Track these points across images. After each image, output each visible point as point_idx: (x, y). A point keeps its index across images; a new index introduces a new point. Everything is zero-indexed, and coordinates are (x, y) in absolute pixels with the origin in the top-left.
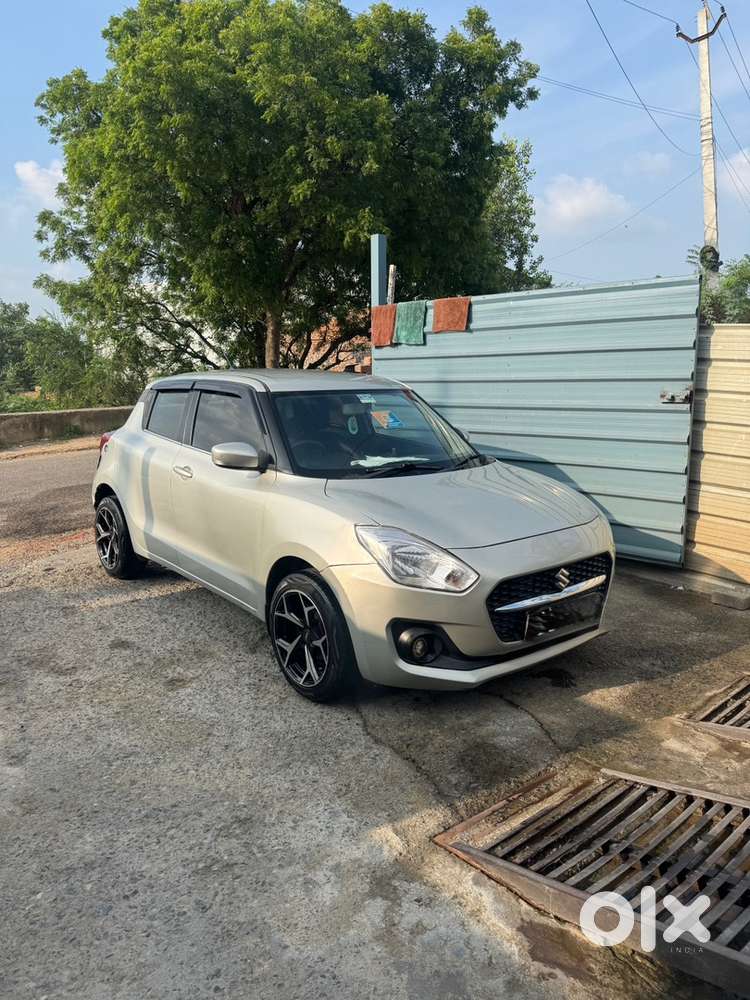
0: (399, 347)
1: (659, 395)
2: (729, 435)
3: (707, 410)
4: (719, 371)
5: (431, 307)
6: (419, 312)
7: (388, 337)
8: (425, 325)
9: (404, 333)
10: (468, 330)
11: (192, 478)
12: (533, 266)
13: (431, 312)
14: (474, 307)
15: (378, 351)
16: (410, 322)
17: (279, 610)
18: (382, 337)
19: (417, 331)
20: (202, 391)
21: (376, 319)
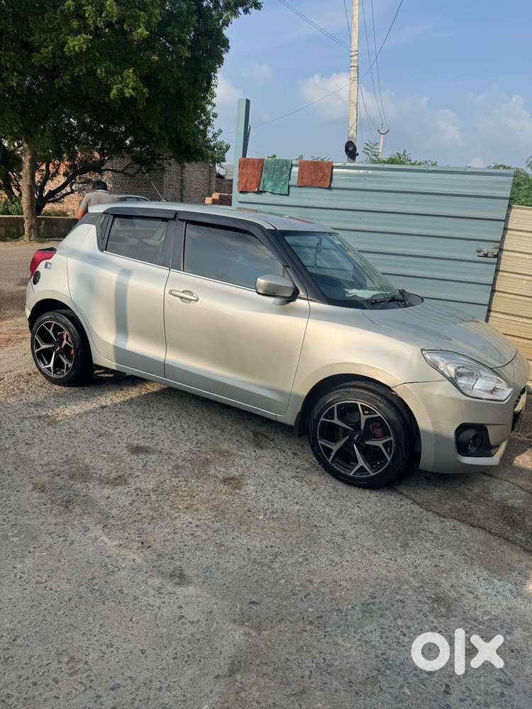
0: (263, 194)
1: (475, 250)
2: (516, 281)
3: (502, 263)
4: (513, 238)
5: (296, 166)
6: (285, 168)
7: (254, 185)
8: (290, 179)
9: (270, 183)
10: (330, 188)
11: (198, 302)
12: (214, 136)
13: (295, 169)
14: (335, 170)
15: (242, 195)
16: (277, 175)
17: (326, 417)
18: (248, 184)
19: (282, 183)
20: (188, 222)
21: (243, 168)
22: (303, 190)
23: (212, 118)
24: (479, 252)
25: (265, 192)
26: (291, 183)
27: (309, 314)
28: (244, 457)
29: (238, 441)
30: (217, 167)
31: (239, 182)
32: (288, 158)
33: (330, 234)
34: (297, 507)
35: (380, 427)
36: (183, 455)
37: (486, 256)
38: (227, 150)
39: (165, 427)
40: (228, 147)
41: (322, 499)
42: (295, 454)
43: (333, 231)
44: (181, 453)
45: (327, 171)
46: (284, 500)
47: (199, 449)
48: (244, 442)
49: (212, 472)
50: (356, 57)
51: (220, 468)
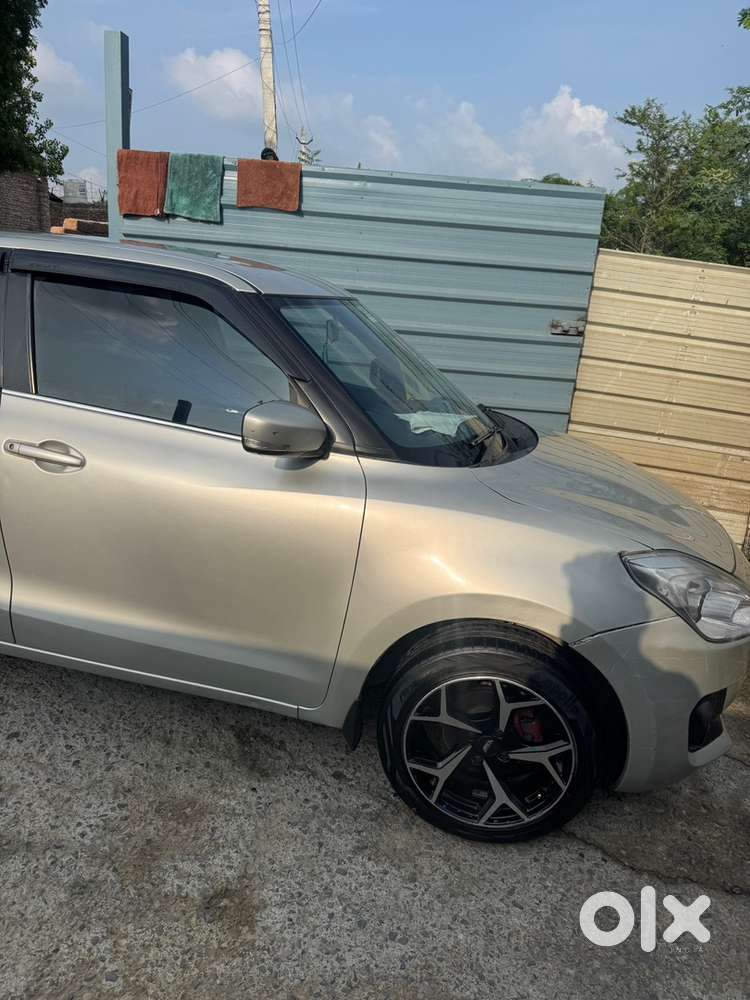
0: (172, 221)
1: (548, 324)
2: (606, 372)
3: (586, 344)
4: (601, 302)
5: (231, 168)
6: (211, 172)
7: (152, 203)
8: (222, 194)
9: (184, 201)
10: (299, 212)
11: (85, 468)
12: (40, 131)
13: (231, 177)
14: (305, 180)
15: (128, 222)
16: (197, 185)
17: (420, 712)
18: (140, 202)
19: (208, 200)
20: (36, 275)
21: (126, 171)
22: (248, 214)
23: (32, 100)
24: (554, 326)
25: (175, 216)
26: (224, 200)
27: (366, 487)
28: (234, 814)
29: (207, 765)
30: (49, 182)
31: (121, 197)
32: (215, 154)
33: (341, 299)
34: (396, 950)
35: (533, 719)
36: (87, 842)
37: (565, 333)
38: (64, 155)
39: (29, 757)
40: (65, 151)
41: (437, 905)
42: (338, 776)
43: (349, 295)
44: (83, 835)
45: (292, 180)
46: (361, 936)
47: (125, 812)
48: (224, 764)
49: (172, 883)
50: (267, 16)
51: (185, 866)
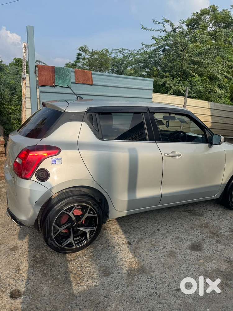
6: (67, 73)
9: (60, 81)
10: (92, 85)
16: (64, 76)
18: (47, 82)
19: (67, 81)
21: (41, 71)
22: (78, 85)
26: (72, 81)
45: (89, 76)
